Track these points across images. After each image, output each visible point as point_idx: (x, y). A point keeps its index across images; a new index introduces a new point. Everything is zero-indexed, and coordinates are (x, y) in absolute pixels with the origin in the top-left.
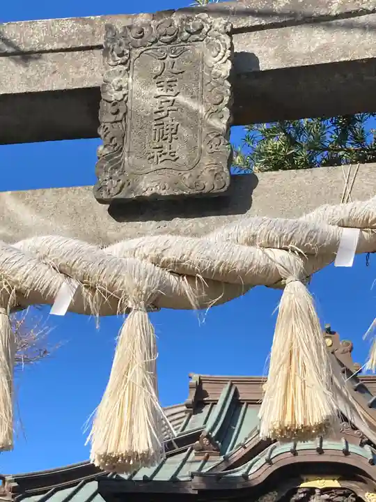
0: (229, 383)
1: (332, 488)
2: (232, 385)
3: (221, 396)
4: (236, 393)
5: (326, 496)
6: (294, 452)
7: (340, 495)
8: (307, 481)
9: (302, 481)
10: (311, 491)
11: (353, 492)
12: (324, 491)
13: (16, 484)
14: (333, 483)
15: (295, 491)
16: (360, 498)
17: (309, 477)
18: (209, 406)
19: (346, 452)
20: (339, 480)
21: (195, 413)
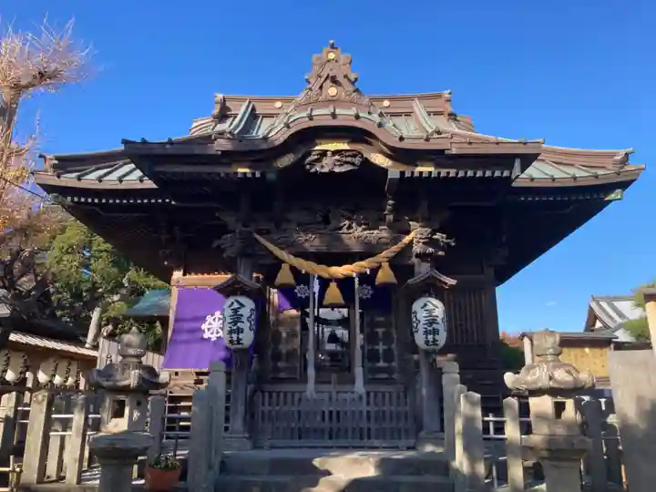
0: (247, 102)
1: (342, 150)
2: (250, 102)
3: (241, 110)
4: (253, 109)
5: (337, 157)
6: (311, 117)
7: (349, 156)
8: (321, 144)
9: (316, 145)
10: (324, 153)
11: (360, 153)
12: (335, 153)
13: (56, 162)
14: (343, 146)
15: (309, 154)
16: (366, 159)
17: (323, 142)
18: (231, 119)
19: (357, 117)
20: (348, 143)
21: (220, 122)
